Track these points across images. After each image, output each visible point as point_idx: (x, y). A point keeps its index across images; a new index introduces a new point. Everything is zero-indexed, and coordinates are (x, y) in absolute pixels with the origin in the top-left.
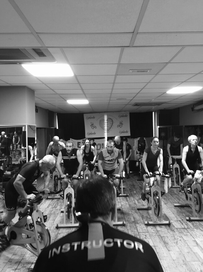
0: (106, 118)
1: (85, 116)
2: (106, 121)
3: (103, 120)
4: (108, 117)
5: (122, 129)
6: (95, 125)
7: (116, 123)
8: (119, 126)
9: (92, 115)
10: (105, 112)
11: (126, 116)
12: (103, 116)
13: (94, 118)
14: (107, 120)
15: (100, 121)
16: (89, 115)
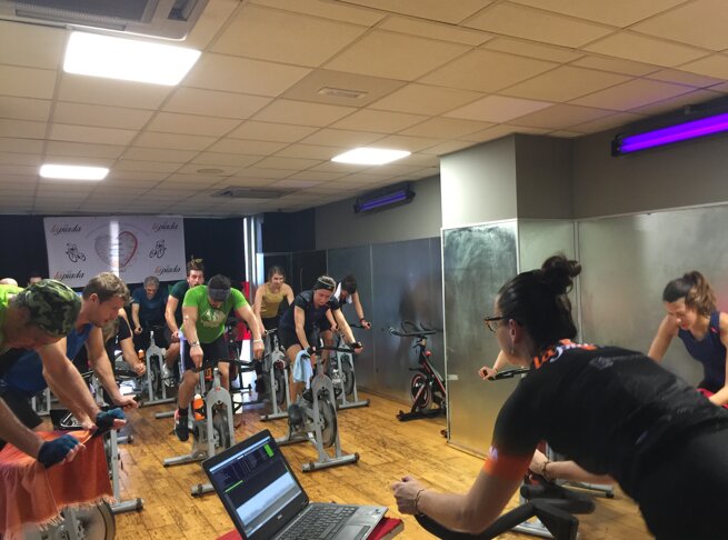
0: (115, 230)
1: (48, 224)
2: (115, 240)
3: (108, 237)
4: (121, 229)
5: (163, 263)
6: (81, 250)
7: (147, 244)
8: (153, 254)
9: (72, 222)
10: (112, 214)
11: (174, 227)
12: (107, 226)
13: (77, 229)
14: (120, 238)
15: (98, 239)
16: (61, 223)
